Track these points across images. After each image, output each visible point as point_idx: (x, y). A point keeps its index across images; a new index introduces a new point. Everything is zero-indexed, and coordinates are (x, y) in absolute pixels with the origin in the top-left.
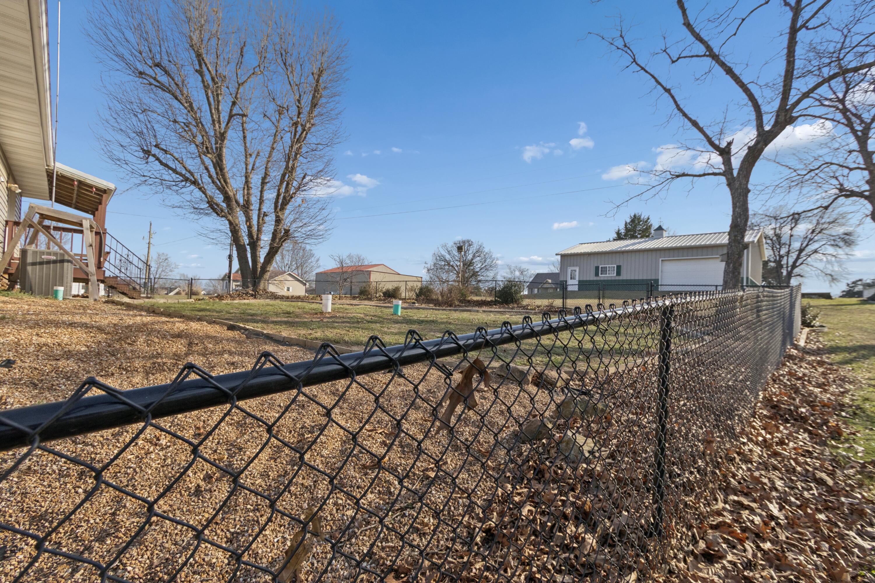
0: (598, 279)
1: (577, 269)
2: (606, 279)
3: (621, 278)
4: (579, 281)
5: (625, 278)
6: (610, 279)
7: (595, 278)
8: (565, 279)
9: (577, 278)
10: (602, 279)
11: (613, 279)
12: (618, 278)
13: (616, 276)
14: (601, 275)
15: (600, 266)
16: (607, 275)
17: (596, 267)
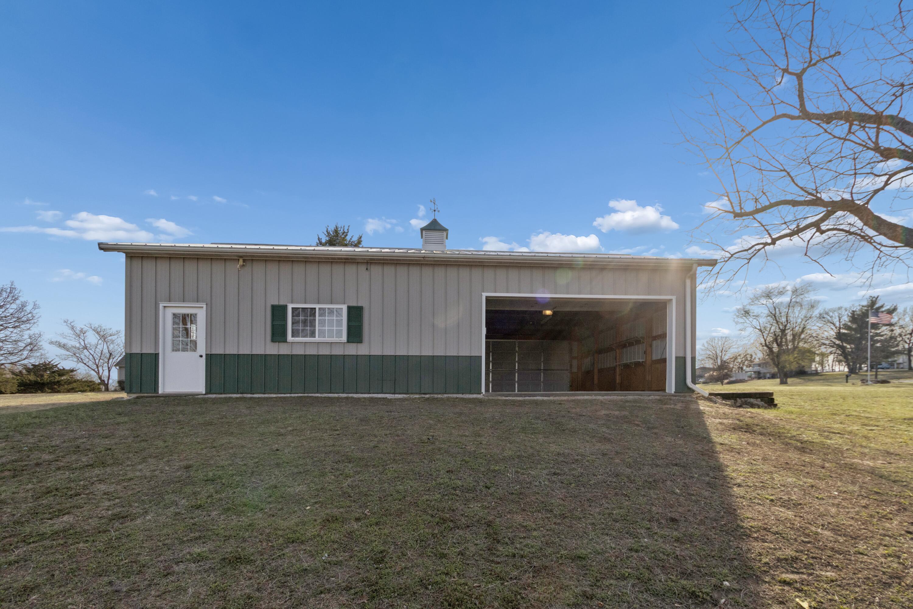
0: (283, 349)
1: (201, 315)
2: (311, 351)
3: (362, 350)
4: (211, 359)
5: (376, 351)
6: (325, 351)
7: (273, 349)
8: (148, 350)
9: (202, 349)
10: (298, 351)
11: (338, 351)
12: (352, 350)
13: (348, 342)
14: (293, 338)
15: (290, 307)
16: (317, 339)
17: (274, 307)
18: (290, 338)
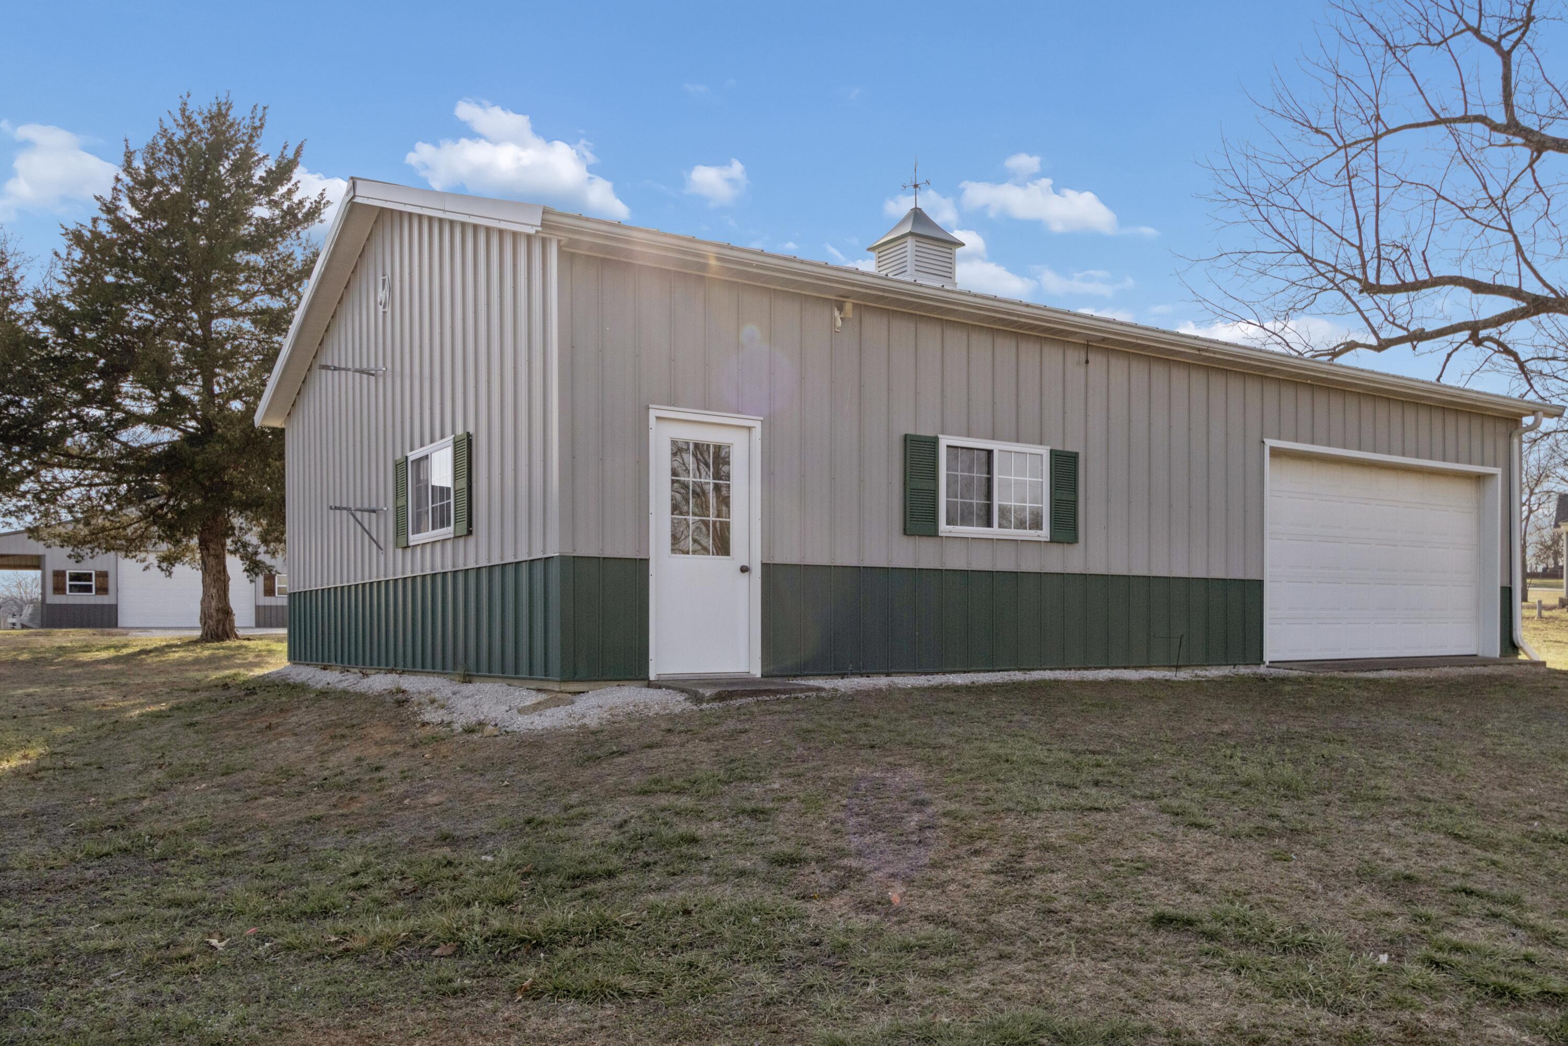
0: (928, 555)
2: (981, 562)
3: (1072, 560)
6: (1006, 562)
7: (905, 554)
10: (956, 561)
11: (1030, 563)
12: (1057, 559)
13: (1052, 541)
14: (950, 527)
15: (945, 442)
16: (995, 531)
17: (909, 440)
18: (944, 527)
